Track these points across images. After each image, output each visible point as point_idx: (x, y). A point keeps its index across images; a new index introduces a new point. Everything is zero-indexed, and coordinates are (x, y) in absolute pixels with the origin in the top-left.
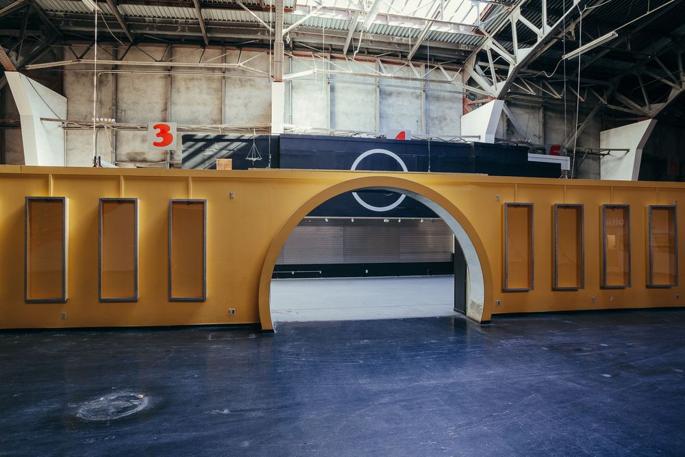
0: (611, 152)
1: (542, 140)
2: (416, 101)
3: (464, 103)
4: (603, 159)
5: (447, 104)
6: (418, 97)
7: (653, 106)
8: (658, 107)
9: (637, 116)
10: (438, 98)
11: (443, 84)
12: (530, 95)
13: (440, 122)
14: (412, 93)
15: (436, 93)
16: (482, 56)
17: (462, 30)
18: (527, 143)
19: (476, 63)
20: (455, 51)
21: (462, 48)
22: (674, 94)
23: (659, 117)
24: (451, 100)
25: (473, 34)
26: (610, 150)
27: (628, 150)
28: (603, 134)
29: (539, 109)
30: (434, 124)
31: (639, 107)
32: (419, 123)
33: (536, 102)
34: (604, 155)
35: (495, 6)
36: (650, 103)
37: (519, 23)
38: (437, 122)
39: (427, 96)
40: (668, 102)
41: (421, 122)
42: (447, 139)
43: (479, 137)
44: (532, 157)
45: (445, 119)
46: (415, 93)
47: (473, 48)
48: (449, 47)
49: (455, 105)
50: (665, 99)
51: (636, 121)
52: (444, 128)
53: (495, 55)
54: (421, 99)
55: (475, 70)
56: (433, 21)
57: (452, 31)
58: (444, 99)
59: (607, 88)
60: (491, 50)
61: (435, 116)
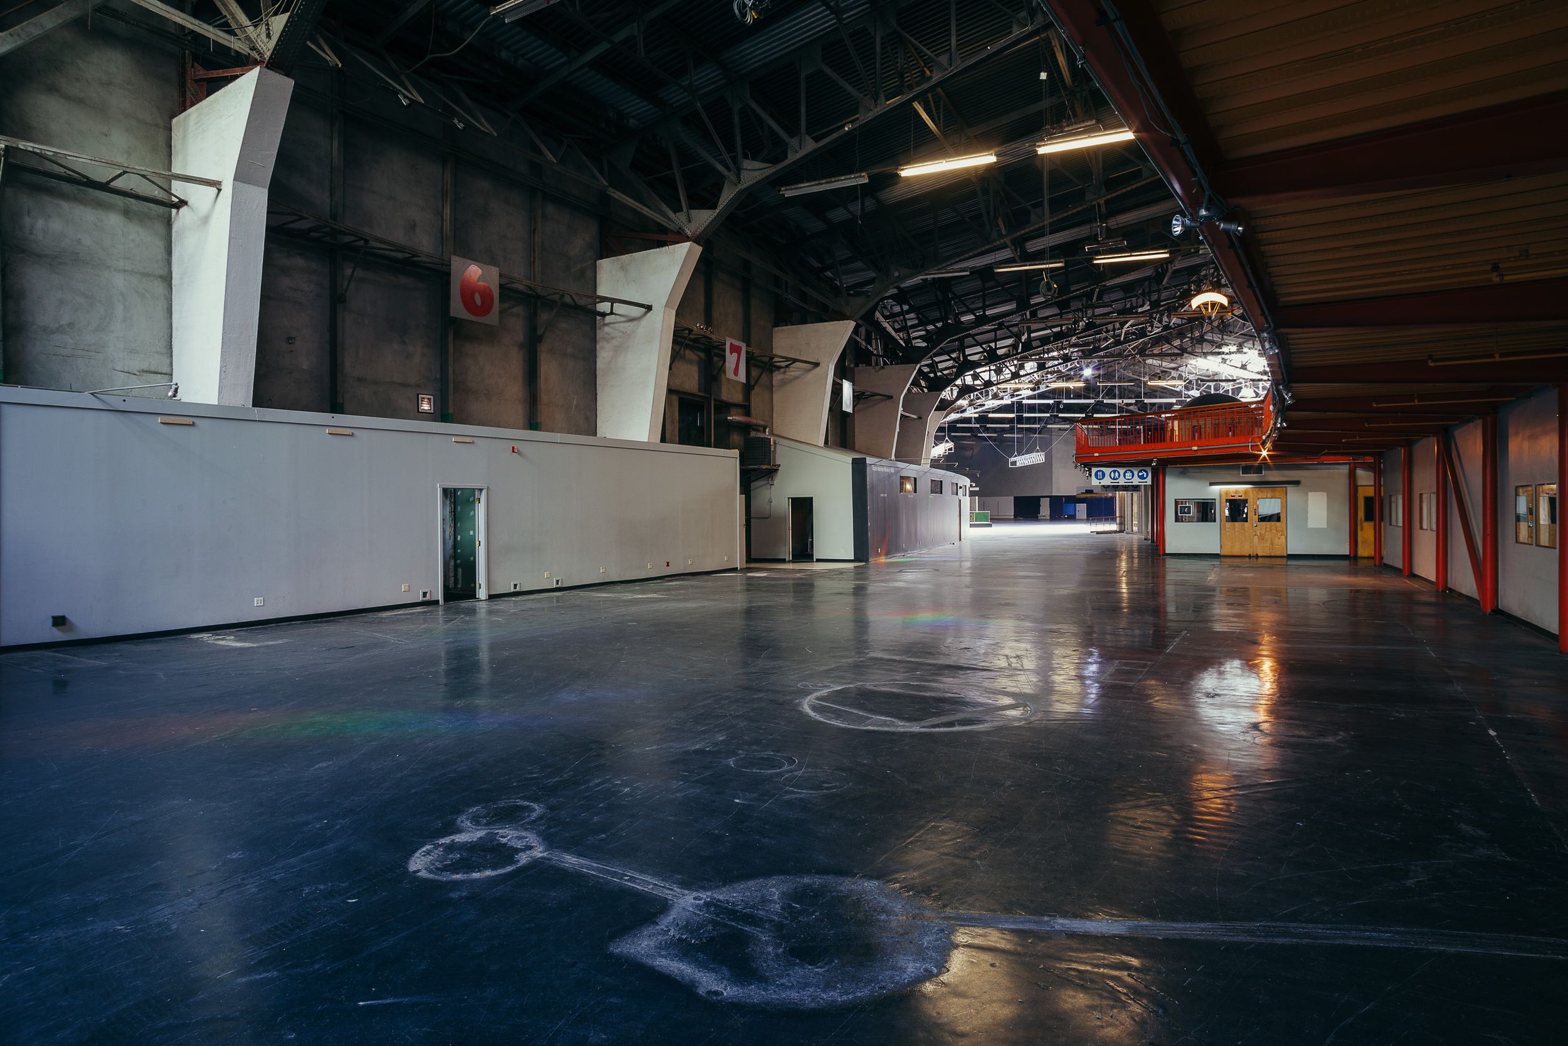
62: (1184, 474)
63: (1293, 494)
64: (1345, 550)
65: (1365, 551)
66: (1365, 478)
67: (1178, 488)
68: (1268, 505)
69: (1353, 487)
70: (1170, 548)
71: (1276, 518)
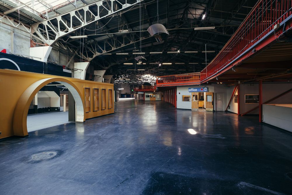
0: (78, 70)
1: (58, 62)
2: (8, 35)
3: (31, 42)
4: (75, 72)
5: (23, 41)
6: (9, 34)
7: (90, 58)
8: (90, 59)
9: (85, 60)
10: (20, 37)
11: (22, 31)
12: (57, 46)
13: (20, 48)
14: (6, 31)
15: (19, 35)
16: (41, 26)
17: (35, 13)
18: (56, 63)
19: (38, 28)
20: (29, 19)
21: (33, 19)
22: (94, 56)
23: (91, 62)
24: (25, 39)
25: (39, 16)
26: (78, 69)
27: (83, 70)
28: (75, 64)
29: (58, 51)
30: (17, 48)
31: (86, 58)
32: (10, 46)
33: (57, 48)
34: (75, 71)
35: (52, 11)
36: (88, 57)
37: (60, 21)
38: (19, 48)
39: (14, 35)
40: (93, 58)
41: (11, 46)
42: (25, 56)
43: (41, 59)
44: (64, 70)
45: (23, 47)
46: (8, 31)
47: (37, 21)
48: (27, 17)
49: (27, 42)
50: (92, 57)
51: (85, 62)
52: (23, 51)
53: (48, 28)
54: (11, 35)
55: (37, 30)
56: (26, 6)
57: (31, 12)
58: (22, 38)
59: (77, 49)
60: (47, 26)
61: (18, 45)
62: (147, 93)
63: (156, 95)
64: (160, 100)
65: (162, 100)
66: (162, 93)
67: (146, 94)
68: (154, 96)
69: (161, 94)
70: (145, 100)
71: (155, 97)
